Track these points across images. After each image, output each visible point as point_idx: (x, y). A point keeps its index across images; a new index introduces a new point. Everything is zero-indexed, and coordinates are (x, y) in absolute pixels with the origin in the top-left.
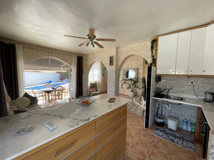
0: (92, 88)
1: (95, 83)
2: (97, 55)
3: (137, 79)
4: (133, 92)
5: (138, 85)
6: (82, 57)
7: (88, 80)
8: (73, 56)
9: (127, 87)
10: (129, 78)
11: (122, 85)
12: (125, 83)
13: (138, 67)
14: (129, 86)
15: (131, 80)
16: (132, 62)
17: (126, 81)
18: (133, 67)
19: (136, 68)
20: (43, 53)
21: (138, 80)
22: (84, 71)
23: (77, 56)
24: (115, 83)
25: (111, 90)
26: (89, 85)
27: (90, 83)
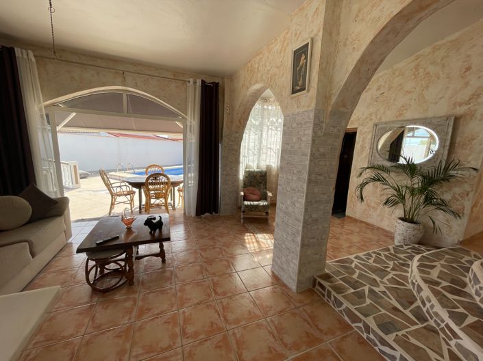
0: (250, 186)
1: (261, 172)
2: (257, 65)
3: (446, 169)
4: (411, 221)
5: (447, 197)
6: (217, 85)
7: (237, 162)
8: (189, 82)
9: (384, 198)
10: (402, 161)
11: (362, 186)
12: (374, 180)
13: (460, 111)
14: (395, 193)
15: (411, 168)
16: (427, 87)
17: (385, 175)
18: (430, 114)
19: (448, 118)
20: (98, 74)
21: (452, 172)
22: (225, 131)
23: (203, 82)
24: (310, 181)
25: (290, 209)
26: (241, 176)
27: (246, 172)
